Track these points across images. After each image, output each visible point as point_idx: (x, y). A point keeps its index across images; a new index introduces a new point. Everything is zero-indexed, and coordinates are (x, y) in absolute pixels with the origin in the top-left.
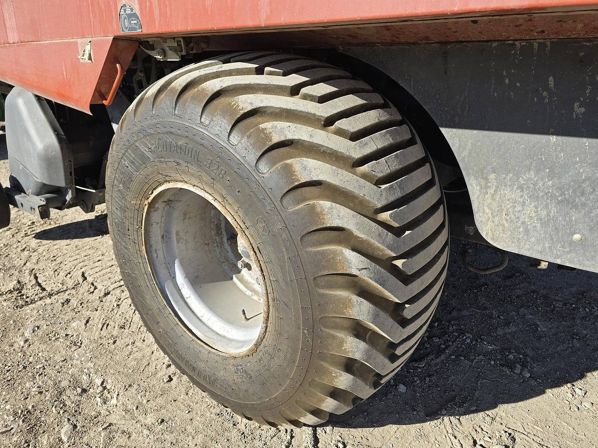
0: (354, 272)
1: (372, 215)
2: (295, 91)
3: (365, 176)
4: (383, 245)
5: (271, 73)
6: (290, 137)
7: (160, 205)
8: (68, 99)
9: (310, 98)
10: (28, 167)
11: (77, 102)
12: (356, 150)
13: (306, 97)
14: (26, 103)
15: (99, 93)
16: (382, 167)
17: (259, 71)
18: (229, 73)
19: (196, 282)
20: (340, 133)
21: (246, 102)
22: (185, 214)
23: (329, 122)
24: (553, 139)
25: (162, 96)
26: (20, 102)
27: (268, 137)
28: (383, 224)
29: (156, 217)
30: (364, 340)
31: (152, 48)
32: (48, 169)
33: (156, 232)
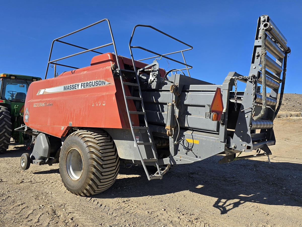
0: (94, 158)
1: (99, 151)
2: (91, 134)
3: (98, 146)
4: (100, 155)
5: (89, 132)
6: (88, 140)
7: (70, 153)
8: (57, 135)
9: (93, 135)
10: (39, 153)
11: (59, 136)
12: (97, 142)
13: (92, 135)
14: (43, 137)
15: (63, 135)
16: (101, 144)
17: (87, 132)
18: (83, 132)
19: (74, 170)
20: (96, 140)
21: (84, 136)
22: (74, 156)
23: (95, 138)
24: (123, 141)
25: (73, 135)
26: (41, 137)
27: (85, 140)
28: (100, 152)
29: (69, 156)
30: (96, 169)
31: (73, 128)
32: (44, 153)
33: (68, 159)
